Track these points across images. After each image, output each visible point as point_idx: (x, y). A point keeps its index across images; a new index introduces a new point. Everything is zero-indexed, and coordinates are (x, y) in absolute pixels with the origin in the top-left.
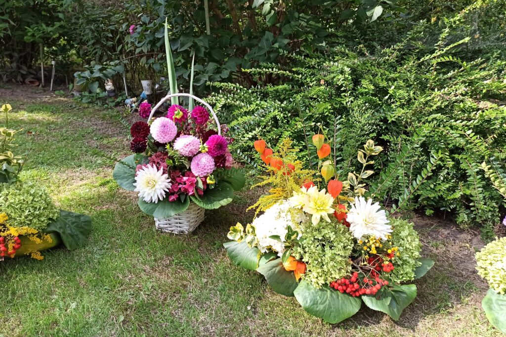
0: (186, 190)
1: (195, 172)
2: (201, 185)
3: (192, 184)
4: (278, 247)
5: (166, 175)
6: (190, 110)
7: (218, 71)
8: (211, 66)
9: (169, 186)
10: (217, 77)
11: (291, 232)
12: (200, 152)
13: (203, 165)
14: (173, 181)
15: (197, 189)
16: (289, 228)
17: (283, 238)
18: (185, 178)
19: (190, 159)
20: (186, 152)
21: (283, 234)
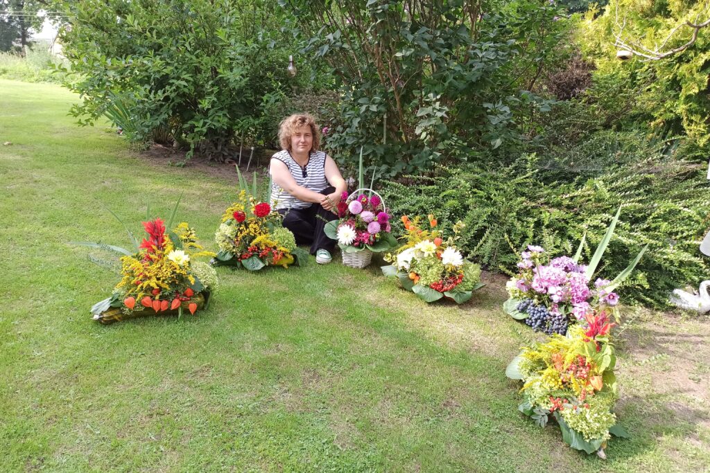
0: (364, 240)
1: (369, 230)
2: (372, 239)
3: (367, 237)
4: (407, 267)
5: (354, 231)
6: (369, 198)
7: (388, 171)
8: (384, 167)
9: (355, 237)
10: (387, 176)
11: (413, 260)
12: (373, 221)
13: (374, 228)
14: (357, 235)
15: (369, 240)
16: (413, 258)
17: (409, 262)
18: (364, 234)
19: (368, 224)
20: (366, 220)
21: (410, 260)
